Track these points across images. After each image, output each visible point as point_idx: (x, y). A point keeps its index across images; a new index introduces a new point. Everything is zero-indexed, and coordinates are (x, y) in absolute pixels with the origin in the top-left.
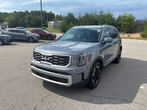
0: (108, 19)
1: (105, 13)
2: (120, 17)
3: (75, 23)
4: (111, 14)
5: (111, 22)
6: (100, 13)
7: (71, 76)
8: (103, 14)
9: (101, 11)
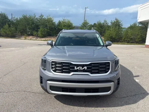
0: (50, 23)
1: (45, 17)
2: (60, 23)
3: (11, 25)
4: (51, 19)
5: (53, 26)
6: (40, 17)
7: (113, 83)
8: (43, 18)
9: (41, 15)
